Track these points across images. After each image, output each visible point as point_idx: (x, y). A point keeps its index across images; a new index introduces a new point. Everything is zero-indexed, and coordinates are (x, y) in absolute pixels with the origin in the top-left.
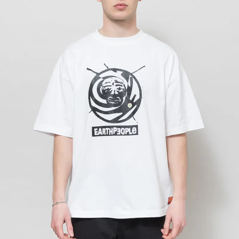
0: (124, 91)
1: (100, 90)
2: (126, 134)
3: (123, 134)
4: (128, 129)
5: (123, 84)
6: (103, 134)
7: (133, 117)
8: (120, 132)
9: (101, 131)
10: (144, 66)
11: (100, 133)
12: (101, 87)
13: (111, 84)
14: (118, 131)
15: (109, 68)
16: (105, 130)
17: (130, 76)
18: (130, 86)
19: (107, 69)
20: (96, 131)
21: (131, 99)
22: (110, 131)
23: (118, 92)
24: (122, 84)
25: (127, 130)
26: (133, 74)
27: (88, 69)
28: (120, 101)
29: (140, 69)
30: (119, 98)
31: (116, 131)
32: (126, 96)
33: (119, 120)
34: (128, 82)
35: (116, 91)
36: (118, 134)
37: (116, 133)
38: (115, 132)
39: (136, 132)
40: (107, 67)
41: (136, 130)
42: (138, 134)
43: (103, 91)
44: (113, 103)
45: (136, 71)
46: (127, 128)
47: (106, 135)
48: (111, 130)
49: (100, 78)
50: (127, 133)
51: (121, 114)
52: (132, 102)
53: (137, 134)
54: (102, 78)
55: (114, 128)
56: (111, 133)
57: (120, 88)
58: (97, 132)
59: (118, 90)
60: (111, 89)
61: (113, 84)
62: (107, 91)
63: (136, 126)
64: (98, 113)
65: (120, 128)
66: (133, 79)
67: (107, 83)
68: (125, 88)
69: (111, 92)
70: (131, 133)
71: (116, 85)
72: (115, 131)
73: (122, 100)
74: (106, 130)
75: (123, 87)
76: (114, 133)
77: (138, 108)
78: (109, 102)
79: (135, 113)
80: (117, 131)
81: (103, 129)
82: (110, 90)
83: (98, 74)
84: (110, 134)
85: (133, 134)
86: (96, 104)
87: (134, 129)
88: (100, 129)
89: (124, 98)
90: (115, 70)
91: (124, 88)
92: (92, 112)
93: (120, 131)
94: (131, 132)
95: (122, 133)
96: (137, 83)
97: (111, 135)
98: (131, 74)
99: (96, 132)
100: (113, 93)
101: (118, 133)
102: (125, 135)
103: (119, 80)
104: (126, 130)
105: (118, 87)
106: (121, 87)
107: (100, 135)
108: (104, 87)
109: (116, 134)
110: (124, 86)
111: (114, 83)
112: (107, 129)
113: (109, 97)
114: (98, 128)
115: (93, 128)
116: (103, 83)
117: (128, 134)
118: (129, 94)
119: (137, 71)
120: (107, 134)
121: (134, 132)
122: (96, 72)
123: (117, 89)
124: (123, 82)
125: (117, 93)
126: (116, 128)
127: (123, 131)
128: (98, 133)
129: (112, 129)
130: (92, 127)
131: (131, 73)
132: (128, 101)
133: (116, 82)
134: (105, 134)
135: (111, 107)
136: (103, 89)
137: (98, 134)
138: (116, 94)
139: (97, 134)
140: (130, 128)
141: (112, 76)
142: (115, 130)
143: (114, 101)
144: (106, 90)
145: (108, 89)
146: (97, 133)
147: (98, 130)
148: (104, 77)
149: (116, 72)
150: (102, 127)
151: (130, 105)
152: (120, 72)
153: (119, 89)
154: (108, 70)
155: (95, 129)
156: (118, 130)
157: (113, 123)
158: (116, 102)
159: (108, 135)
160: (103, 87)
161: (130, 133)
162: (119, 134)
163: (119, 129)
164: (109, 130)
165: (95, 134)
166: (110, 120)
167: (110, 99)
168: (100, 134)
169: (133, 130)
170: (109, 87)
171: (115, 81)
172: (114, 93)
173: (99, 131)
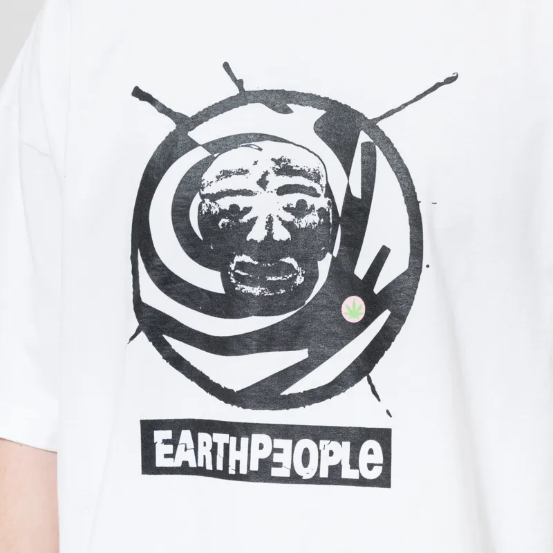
0: (327, 224)
1: (187, 215)
2: (324, 473)
3: (307, 473)
4: (334, 445)
5: (323, 182)
6: (201, 464)
7: (370, 381)
8: (287, 464)
9: (191, 445)
10: (451, 75)
11: (185, 455)
12: (197, 200)
13: (249, 182)
14: (277, 458)
15: (247, 88)
16: (209, 446)
17: (364, 137)
18: (357, 193)
19: (235, 91)
20: (166, 442)
21: (361, 270)
22: (234, 455)
23: (288, 225)
24: (317, 180)
25: (331, 453)
26: (380, 124)
27: (138, 93)
28: (300, 280)
29: (426, 93)
30: (295, 265)
31: (265, 454)
32: (335, 253)
33: (286, 392)
34: (348, 173)
35: (277, 226)
36: (275, 472)
37: (266, 464)
38: (261, 461)
39: (376, 473)
40: (239, 83)
41: (378, 457)
42: (388, 485)
43: (208, 220)
44: (256, 291)
45: (399, 109)
46: (331, 439)
47: (215, 473)
48: (238, 448)
49: (193, 145)
50: (331, 468)
51: (301, 355)
52: (364, 288)
53: (384, 481)
54: (206, 146)
55: (254, 436)
56: (238, 463)
57: (301, 204)
58: (169, 449)
59: (289, 217)
60: (247, 210)
61: (263, 183)
62: (224, 221)
63: (384, 436)
64: (178, 346)
65: (290, 441)
66: (379, 153)
67: (227, 174)
68: (332, 204)
69: (250, 229)
70: (354, 475)
71: (283, 191)
72: (257, 455)
73: (312, 277)
74: (215, 445)
75: (322, 202)
76: (255, 467)
77: (399, 329)
78: (234, 285)
79: (382, 355)
80: (271, 456)
81: (203, 437)
82: (245, 219)
83: (185, 123)
84: (232, 471)
85: (362, 482)
86: (168, 292)
87: (371, 452)
88: (186, 435)
89: (324, 266)
90: (280, 100)
91: (325, 206)
92: (142, 335)
93: (288, 455)
94: (354, 464)
95: (300, 470)
96: (400, 180)
97: (238, 477)
98: (372, 126)
99: (161, 450)
100: (257, 234)
101: (279, 465)
102: (316, 480)
103: (299, 160)
104: (325, 454)
105: (293, 199)
106: (310, 200)
107: (185, 469)
108: (214, 197)
109: (264, 472)
110: (329, 193)
111: (271, 178)
112: (221, 438)
113: (238, 259)
114: (177, 426)
115: (148, 427)
116: (209, 176)
117: (335, 477)
118: (353, 244)
119: (406, 105)
120: (220, 467)
121: (370, 467)
122: (175, 109)
123: (288, 209)
124: (323, 172)
125: (281, 234)
126: (264, 438)
127: (306, 455)
128: (173, 456)
129: (244, 441)
130: (144, 423)
131: (370, 116)
132: (344, 281)
133: (278, 173)
134: (209, 467)
135: (246, 315)
136: (205, 208)
137: (177, 463)
138: (276, 237)
139: (169, 463)
140: (347, 444)
141: (261, 137)
142: (261, 447)
143: (264, 283)
144: (223, 213)
145: (234, 208)
146: (166, 456)
147: (174, 442)
148: (214, 143)
149: (288, 111)
150: (198, 426)
151: (353, 309)
152: (309, 109)
153: (300, 210)
154: (244, 97)
155: (160, 435)
156: (275, 450)
157: (255, 407)
158: (274, 286)
159: (224, 475)
160: (203, 197)
161: (347, 473)
162: (284, 472)
163: (285, 444)
164: (227, 447)
165: (161, 462)
166: (236, 387)
167: (241, 265)
168: (185, 463)
169: (364, 459)
170: (242, 202)
171: (278, 162)
172: (265, 233)
173: (180, 448)
